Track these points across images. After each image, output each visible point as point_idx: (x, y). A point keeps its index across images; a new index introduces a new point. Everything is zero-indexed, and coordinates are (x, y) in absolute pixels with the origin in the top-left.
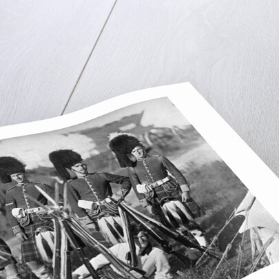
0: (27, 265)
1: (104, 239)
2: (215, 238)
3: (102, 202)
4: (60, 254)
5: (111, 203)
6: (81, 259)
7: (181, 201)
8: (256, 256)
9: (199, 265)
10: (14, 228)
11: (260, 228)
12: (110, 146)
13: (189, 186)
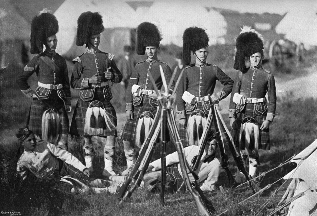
0: (123, 143)
1: (185, 138)
2: (263, 174)
3: (201, 99)
4: (149, 143)
5: (207, 102)
6: (161, 153)
7: (259, 128)
8: (282, 204)
9: (238, 189)
10: (128, 104)
11: (301, 180)
12: (237, 40)
13: (274, 116)
